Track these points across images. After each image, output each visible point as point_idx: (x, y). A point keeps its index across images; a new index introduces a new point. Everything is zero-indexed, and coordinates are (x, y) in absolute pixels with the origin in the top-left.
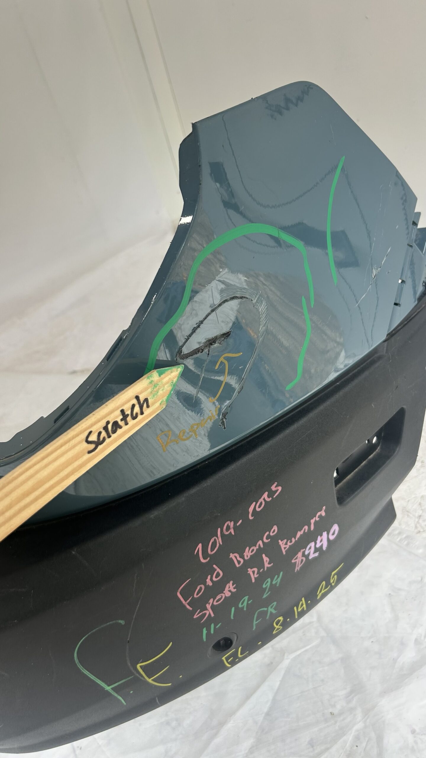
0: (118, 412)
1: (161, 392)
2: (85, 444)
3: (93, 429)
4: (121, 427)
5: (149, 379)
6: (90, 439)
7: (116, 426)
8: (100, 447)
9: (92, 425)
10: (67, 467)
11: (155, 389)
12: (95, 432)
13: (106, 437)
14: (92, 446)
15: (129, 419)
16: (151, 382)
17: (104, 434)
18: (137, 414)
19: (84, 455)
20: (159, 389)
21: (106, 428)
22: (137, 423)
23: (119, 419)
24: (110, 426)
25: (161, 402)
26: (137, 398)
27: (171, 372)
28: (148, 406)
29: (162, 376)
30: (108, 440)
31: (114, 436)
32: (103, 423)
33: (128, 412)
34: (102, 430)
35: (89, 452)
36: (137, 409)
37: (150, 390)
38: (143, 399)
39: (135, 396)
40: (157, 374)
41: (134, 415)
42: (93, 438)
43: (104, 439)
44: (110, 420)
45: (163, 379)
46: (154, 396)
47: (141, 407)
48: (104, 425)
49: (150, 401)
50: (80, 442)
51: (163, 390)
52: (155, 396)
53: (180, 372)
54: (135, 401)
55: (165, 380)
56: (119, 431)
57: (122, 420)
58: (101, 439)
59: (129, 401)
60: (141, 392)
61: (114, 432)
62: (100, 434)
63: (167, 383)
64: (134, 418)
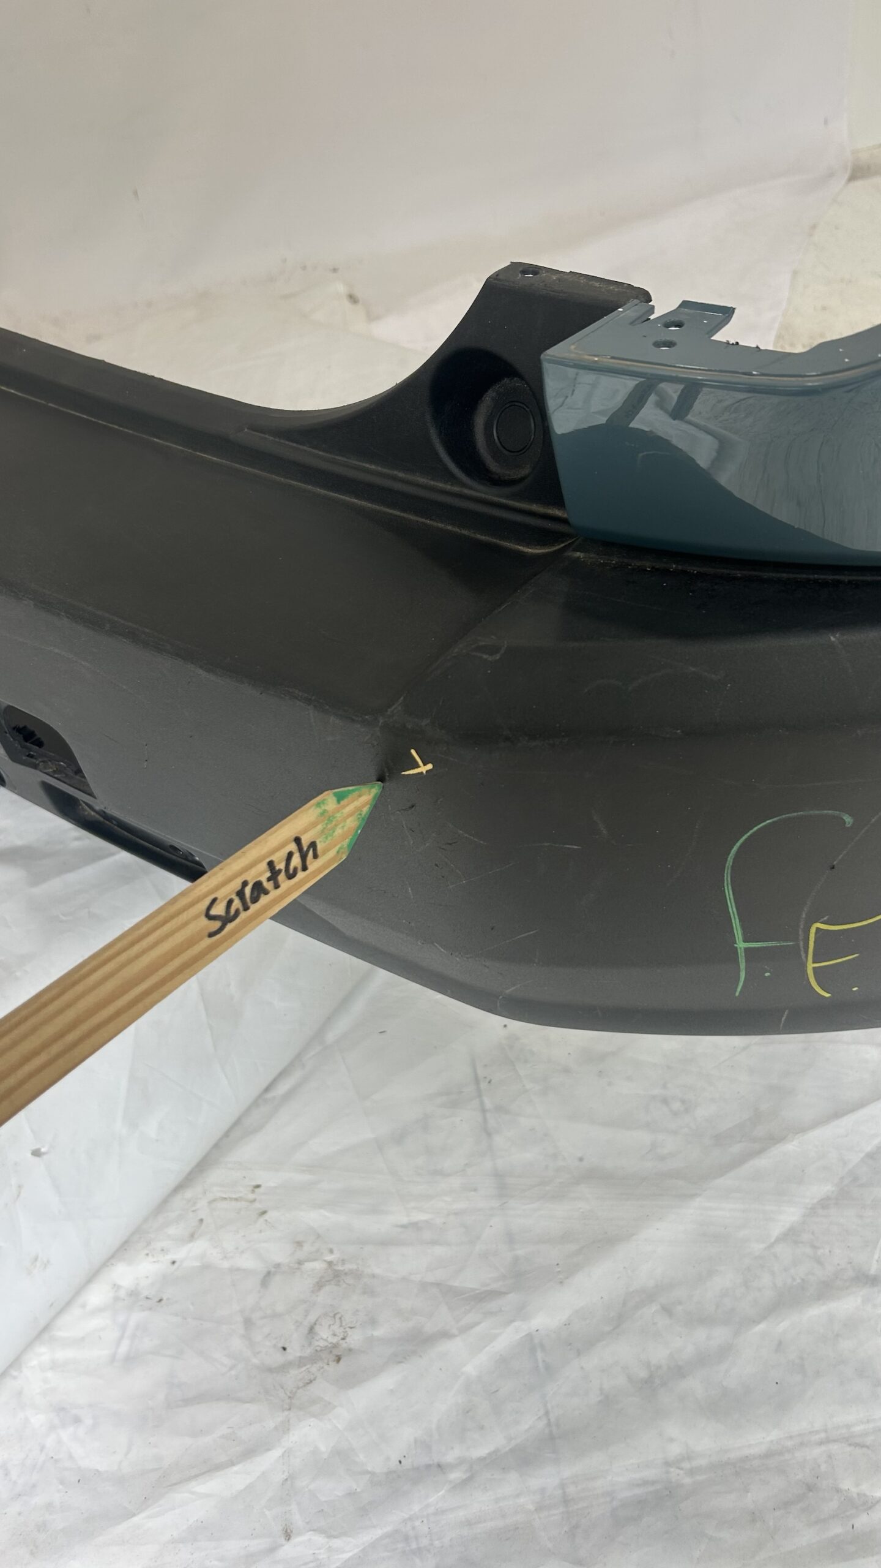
11: (329, 826)
38: (308, 844)
40: (335, 799)
46: (326, 838)
49: (319, 847)
52: (329, 838)
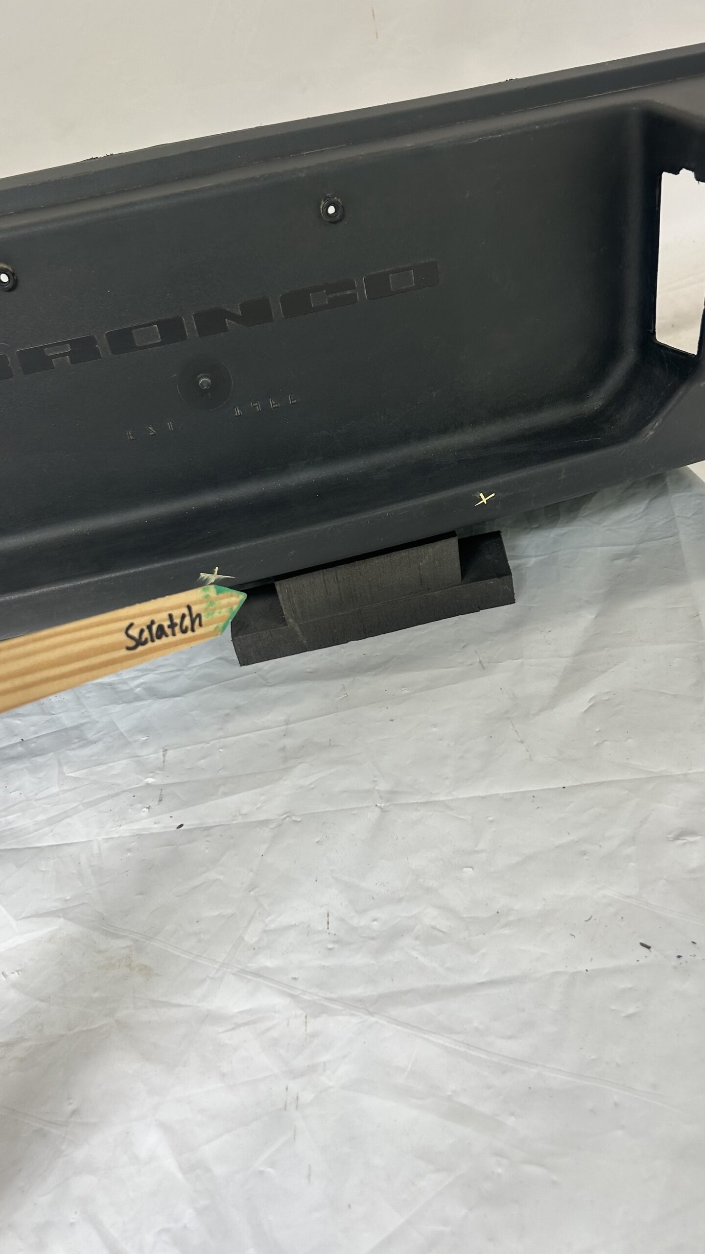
0: (165, 615)
1: (216, 614)
2: (122, 637)
3: (136, 622)
4: (167, 636)
5: (205, 591)
6: (131, 632)
7: (161, 630)
8: (141, 648)
9: (135, 616)
10: (101, 653)
12: (136, 627)
13: (149, 639)
14: (132, 643)
15: (177, 629)
16: (207, 597)
17: (146, 634)
18: (187, 628)
19: (120, 648)
20: (215, 609)
21: (149, 627)
22: (185, 639)
23: (166, 624)
24: (154, 628)
25: (217, 627)
26: (189, 608)
27: (232, 596)
28: (200, 625)
29: (221, 595)
30: (150, 645)
31: (158, 642)
32: (146, 620)
33: (177, 621)
34: (145, 628)
35: (128, 648)
36: (187, 622)
37: (204, 606)
39: (187, 604)
41: (184, 628)
42: (134, 632)
43: (145, 642)
44: (156, 620)
45: (222, 599)
47: (193, 622)
48: (149, 623)
50: (118, 631)
51: (220, 613)
53: (242, 599)
54: (186, 611)
55: (224, 602)
56: (164, 640)
57: (169, 627)
58: (143, 639)
59: (179, 607)
60: (196, 603)
61: (159, 637)
62: (142, 631)
63: (226, 606)
64: (184, 631)
